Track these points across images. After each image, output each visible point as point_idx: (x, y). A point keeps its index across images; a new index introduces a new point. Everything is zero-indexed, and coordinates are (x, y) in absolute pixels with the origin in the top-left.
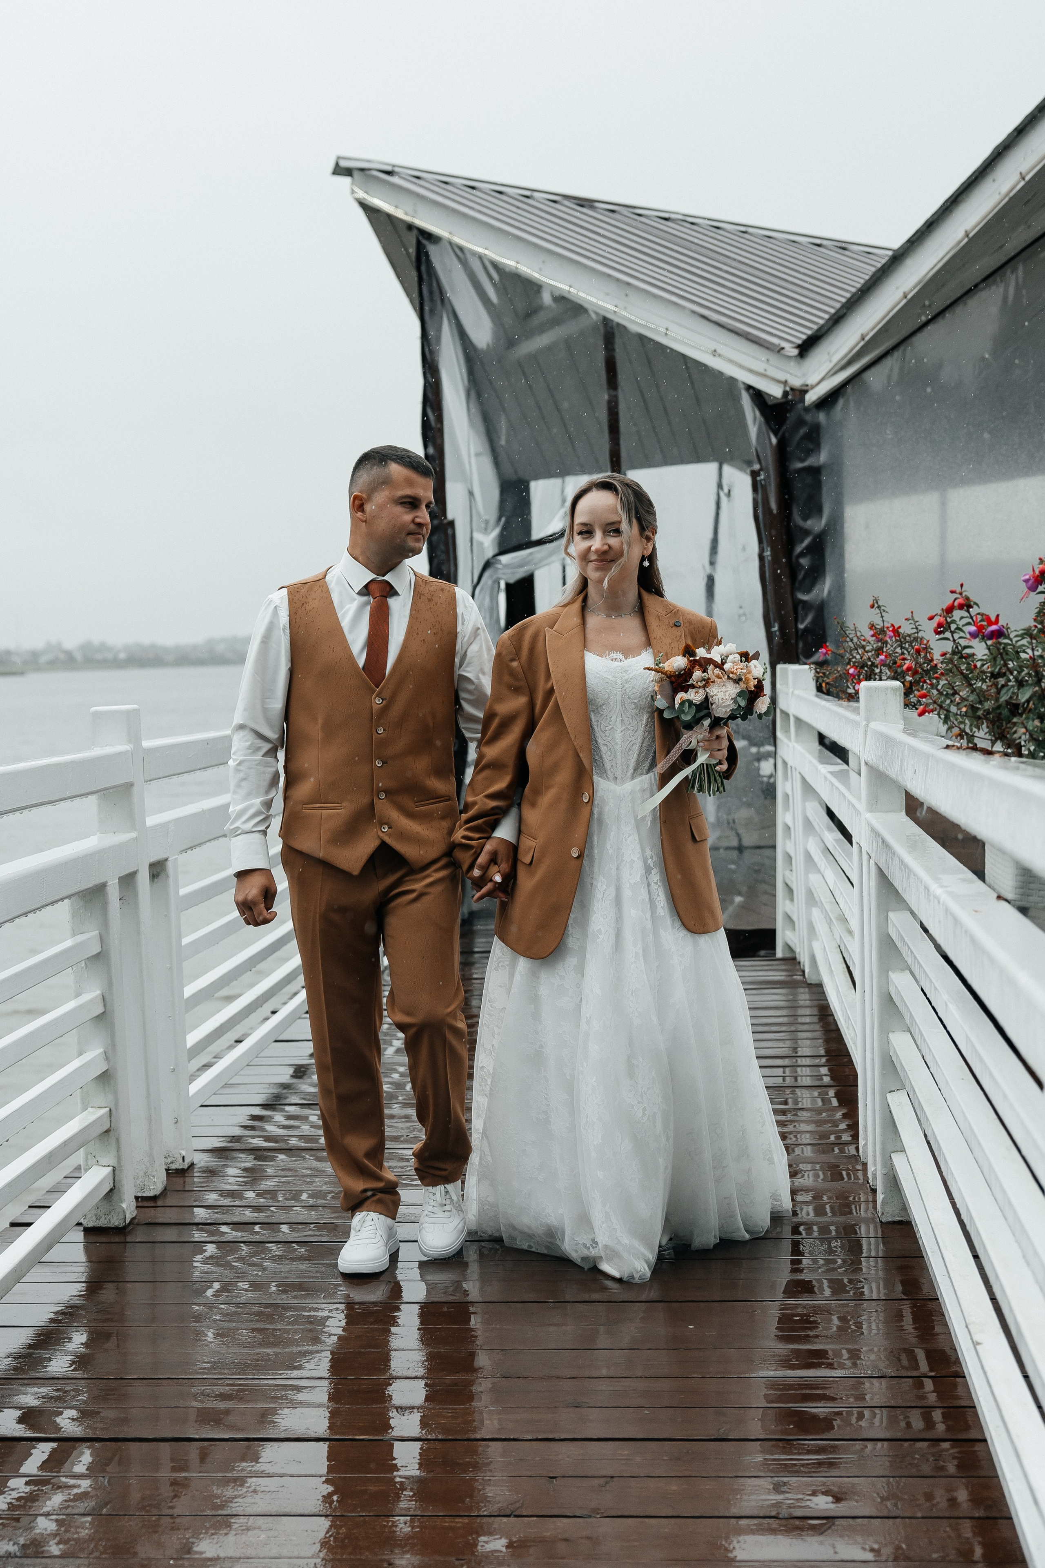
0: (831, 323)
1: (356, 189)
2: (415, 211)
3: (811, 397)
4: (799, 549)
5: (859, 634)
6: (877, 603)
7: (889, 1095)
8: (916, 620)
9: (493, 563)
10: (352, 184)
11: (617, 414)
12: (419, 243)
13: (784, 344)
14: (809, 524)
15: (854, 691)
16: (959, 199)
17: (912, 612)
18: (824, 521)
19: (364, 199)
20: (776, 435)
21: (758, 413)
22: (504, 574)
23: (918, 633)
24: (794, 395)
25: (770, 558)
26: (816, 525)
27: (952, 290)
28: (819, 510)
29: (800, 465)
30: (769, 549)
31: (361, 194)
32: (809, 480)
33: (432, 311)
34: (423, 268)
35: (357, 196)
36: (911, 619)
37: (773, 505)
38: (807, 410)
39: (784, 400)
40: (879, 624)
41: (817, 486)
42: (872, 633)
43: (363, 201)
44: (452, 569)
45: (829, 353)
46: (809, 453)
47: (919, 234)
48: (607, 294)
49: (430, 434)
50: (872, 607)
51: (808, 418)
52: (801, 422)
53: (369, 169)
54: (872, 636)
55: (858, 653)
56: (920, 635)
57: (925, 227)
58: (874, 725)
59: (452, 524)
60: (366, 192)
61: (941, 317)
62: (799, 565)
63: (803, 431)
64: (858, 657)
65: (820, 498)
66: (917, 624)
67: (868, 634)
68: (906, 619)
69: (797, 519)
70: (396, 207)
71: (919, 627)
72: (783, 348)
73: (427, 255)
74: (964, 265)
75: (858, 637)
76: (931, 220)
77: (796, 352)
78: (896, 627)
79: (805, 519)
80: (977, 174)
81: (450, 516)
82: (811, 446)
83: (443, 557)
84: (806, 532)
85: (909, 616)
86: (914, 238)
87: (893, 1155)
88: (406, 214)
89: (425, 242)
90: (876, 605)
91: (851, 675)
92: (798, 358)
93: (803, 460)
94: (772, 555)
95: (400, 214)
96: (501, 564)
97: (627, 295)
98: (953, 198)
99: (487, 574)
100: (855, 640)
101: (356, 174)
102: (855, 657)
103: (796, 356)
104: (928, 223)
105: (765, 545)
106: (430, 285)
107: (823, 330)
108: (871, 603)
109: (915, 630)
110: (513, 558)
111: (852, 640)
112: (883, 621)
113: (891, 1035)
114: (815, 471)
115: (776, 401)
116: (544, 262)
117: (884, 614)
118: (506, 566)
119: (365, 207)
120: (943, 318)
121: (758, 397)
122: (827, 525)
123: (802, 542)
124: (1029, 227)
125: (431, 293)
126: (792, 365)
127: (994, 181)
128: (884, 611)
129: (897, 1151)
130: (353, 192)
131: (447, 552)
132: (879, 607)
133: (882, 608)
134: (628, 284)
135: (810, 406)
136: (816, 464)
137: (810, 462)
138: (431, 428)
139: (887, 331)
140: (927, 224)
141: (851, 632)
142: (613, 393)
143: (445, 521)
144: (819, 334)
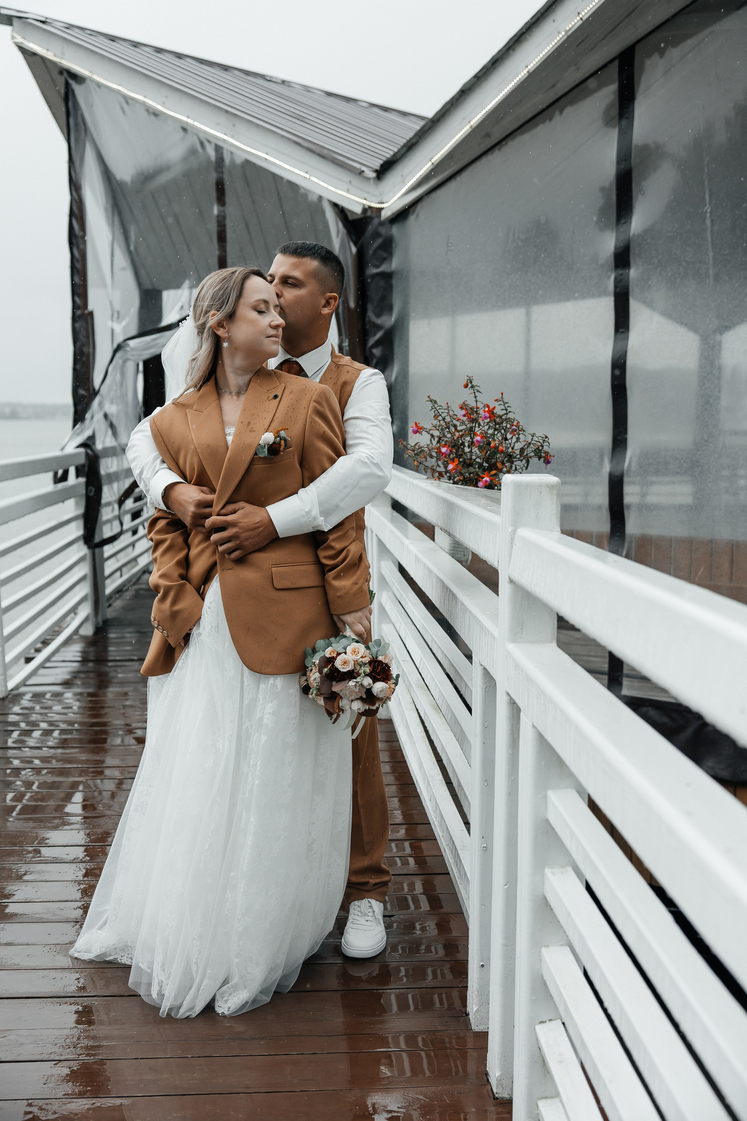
0: (405, 149)
1: (16, 35)
2: (63, 54)
3: (386, 214)
4: (372, 341)
5: (451, 413)
6: (471, 382)
7: (539, 1028)
8: (505, 401)
9: (123, 347)
10: (12, 31)
11: (224, 226)
12: (67, 85)
13: (363, 168)
14: (379, 321)
15: (444, 470)
16: (522, 38)
17: (502, 394)
18: (393, 319)
19: (22, 43)
20: (355, 244)
21: (340, 225)
22: (133, 355)
23: (507, 414)
24: (372, 212)
25: (347, 348)
26: (388, 321)
27: (509, 124)
28: (390, 309)
29: (375, 271)
30: (347, 340)
31: (19, 39)
32: (382, 283)
33: (77, 140)
34: (70, 104)
35: (16, 40)
36: (500, 400)
37: (352, 305)
38: (382, 224)
39: (362, 216)
40: (472, 403)
41: (389, 288)
42: (463, 412)
43: (21, 45)
44: (91, 350)
45: (402, 176)
46: (383, 260)
47: (485, 70)
48: (218, 124)
49: (74, 241)
50: (466, 386)
51: (383, 230)
52: (377, 235)
53: (27, 18)
54: (464, 416)
55: (449, 432)
56: (510, 415)
57: (490, 64)
58: (523, 532)
59: (91, 314)
60: (24, 38)
61: (498, 147)
62: (372, 354)
63: (380, 241)
64: (449, 436)
65: (391, 299)
66: (506, 405)
67: (460, 413)
68: (496, 400)
69: (371, 315)
70: (48, 50)
71: (508, 408)
72: (363, 171)
73: (73, 91)
74: (521, 101)
75: (450, 416)
76: (496, 58)
77: (373, 175)
78: (491, 407)
79: (379, 315)
80: (539, 15)
81: (90, 308)
82: (385, 255)
83: (84, 340)
84: (379, 327)
85: (499, 397)
86: (480, 74)
87: (541, 1103)
88: (55, 55)
89: (72, 82)
90: (470, 385)
91: (443, 454)
92: (376, 180)
93: (377, 267)
94: (349, 345)
95: (49, 55)
96: (129, 347)
97: (234, 125)
98: (516, 38)
99: (118, 355)
100: (448, 419)
101: (15, 22)
102: (446, 437)
103: (374, 179)
104: (493, 60)
105: (344, 337)
106: (76, 118)
107: (399, 156)
108: (465, 382)
109: (505, 412)
110: (139, 343)
111: (444, 419)
112: (477, 401)
113: (544, 950)
114: (388, 276)
115: (355, 217)
116: (166, 97)
117: (477, 394)
118: (133, 349)
119: (23, 50)
120: (499, 149)
121: (341, 211)
122: (397, 321)
123: (375, 335)
124: (578, 69)
125: (76, 125)
126: (371, 187)
127: (554, 21)
128: (478, 391)
129: (546, 1098)
130: (13, 37)
131: (88, 337)
132: (472, 387)
133: (477, 388)
134: (235, 115)
135: (385, 220)
136: (388, 270)
137: (383, 268)
138: (76, 236)
139: (452, 157)
140: (492, 62)
141: (443, 411)
142: (222, 209)
143: (86, 312)
144: (394, 159)
